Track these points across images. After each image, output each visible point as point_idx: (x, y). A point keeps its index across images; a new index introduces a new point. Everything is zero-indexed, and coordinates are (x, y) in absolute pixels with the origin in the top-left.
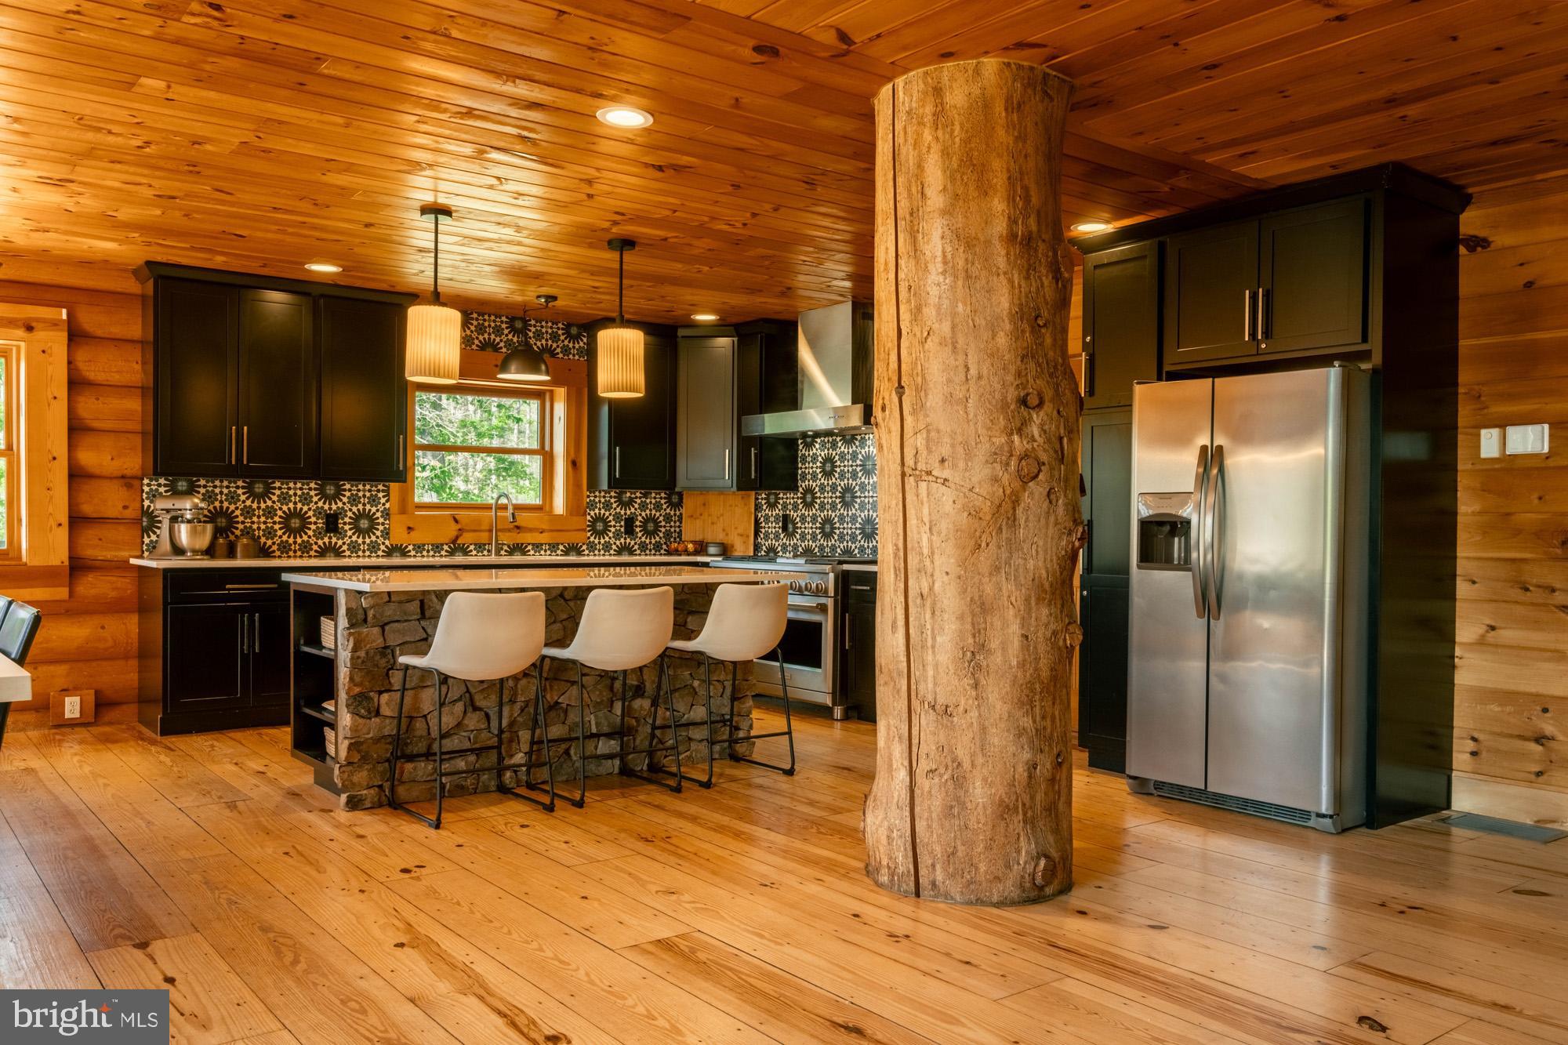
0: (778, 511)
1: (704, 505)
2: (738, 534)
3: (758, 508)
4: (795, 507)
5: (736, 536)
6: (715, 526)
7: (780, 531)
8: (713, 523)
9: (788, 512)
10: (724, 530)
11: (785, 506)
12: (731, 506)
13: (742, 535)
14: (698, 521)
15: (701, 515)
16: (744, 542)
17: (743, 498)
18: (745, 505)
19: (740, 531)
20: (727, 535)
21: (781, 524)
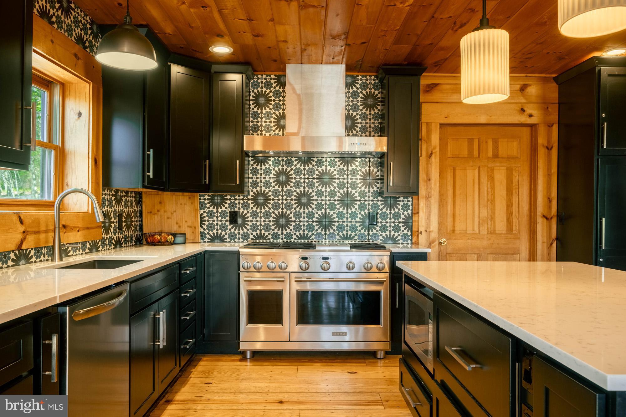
0: (226, 208)
1: (160, 203)
2: (188, 226)
3: (202, 206)
4: (246, 206)
5: (187, 228)
6: (170, 220)
7: (228, 223)
8: (168, 218)
9: (236, 210)
10: (177, 223)
11: (232, 205)
12: (181, 204)
13: (191, 227)
14: (156, 216)
15: (158, 211)
16: (193, 232)
17: (190, 198)
18: (192, 203)
19: (190, 223)
20: (180, 227)
21: (228, 218)
